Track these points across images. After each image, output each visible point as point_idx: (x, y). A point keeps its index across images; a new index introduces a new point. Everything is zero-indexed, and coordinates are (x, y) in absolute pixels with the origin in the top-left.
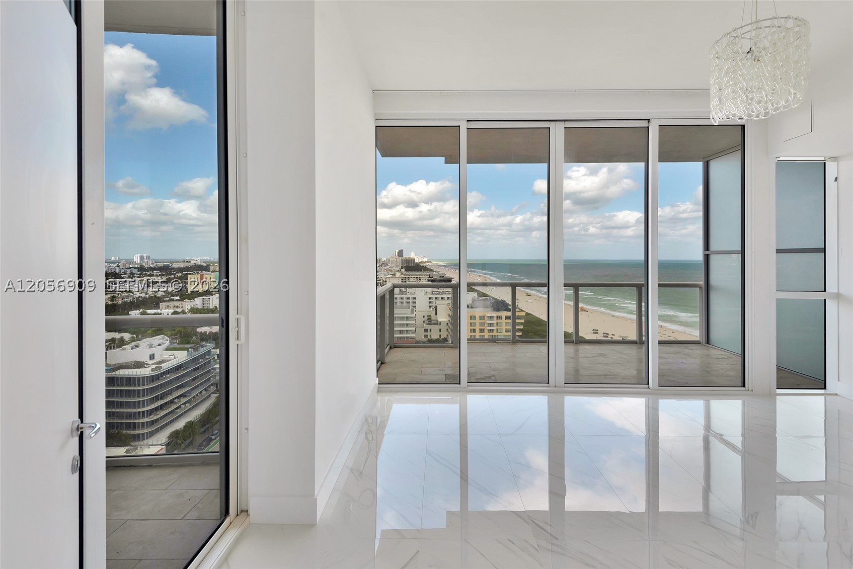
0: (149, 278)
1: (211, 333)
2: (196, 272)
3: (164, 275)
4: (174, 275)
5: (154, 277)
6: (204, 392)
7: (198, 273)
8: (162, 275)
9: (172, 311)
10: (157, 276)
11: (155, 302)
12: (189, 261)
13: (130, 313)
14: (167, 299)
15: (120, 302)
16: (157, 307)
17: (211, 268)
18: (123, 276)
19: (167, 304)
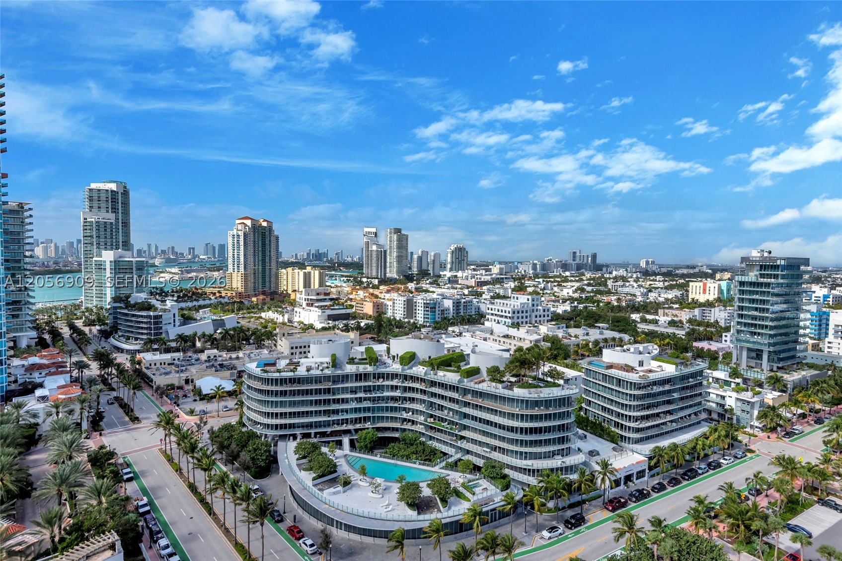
0: (652, 283)
1: (709, 350)
2: (699, 279)
3: (666, 281)
4: (677, 281)
5: (656, 283)
6: (693, 416)
7: (701, 281)
8: (664, 281)
9: (669, 319)
10: (659, 281)
11: (655, 307)
12: (694, 267)
13: (632, 315)
14: (667, 306)
15: (624, 304)
16: (656, 313)
17: (718, 276)
18: (629, 279)
19: (667, 311)
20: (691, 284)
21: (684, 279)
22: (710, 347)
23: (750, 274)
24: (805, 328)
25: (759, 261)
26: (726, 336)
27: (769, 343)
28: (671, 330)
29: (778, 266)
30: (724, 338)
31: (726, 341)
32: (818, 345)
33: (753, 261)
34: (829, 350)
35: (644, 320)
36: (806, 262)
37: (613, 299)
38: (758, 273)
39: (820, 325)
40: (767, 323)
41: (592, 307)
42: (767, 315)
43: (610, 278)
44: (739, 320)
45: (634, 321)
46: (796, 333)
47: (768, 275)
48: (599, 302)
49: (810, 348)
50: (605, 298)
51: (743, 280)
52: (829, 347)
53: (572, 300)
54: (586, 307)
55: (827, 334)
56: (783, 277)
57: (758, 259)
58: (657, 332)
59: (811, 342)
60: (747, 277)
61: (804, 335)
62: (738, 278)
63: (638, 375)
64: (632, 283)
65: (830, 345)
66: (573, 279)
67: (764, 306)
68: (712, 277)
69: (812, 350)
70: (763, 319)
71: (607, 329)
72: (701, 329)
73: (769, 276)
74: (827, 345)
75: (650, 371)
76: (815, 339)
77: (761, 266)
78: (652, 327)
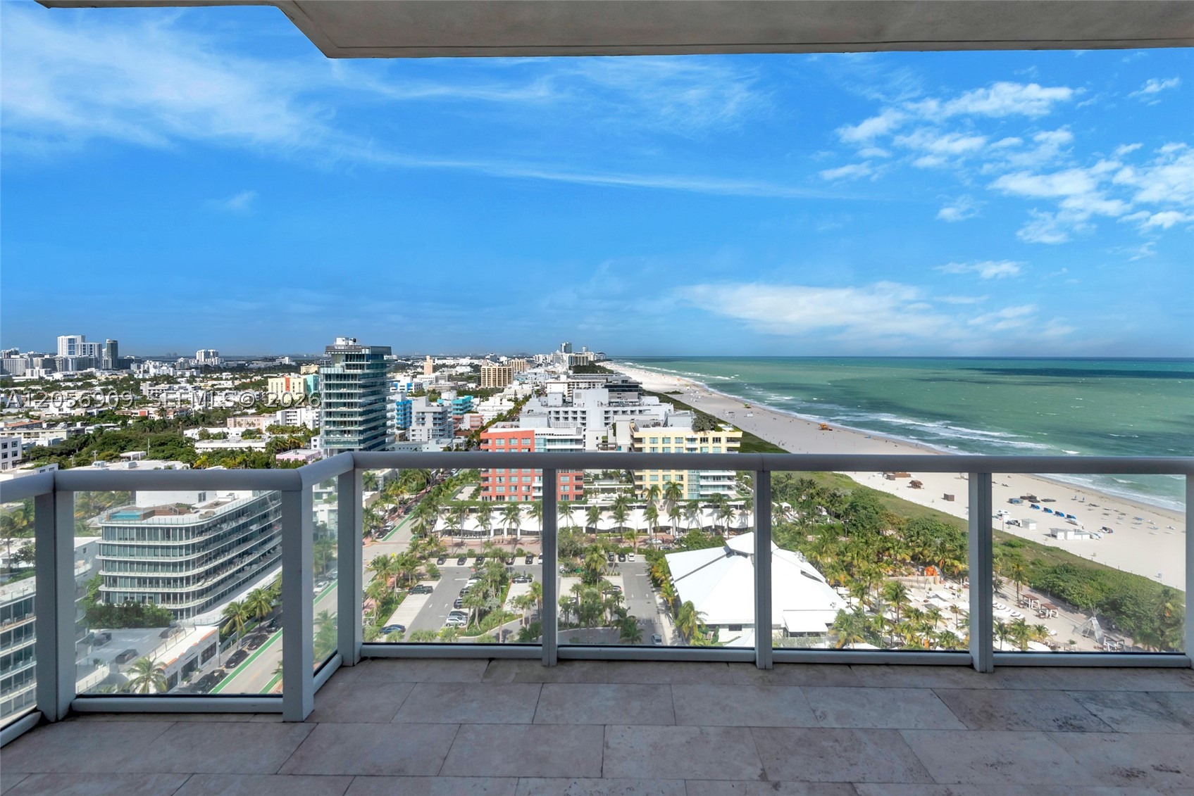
0: (215, 382)
1: (296, 461)
2: (281, 374)
3: (236, 379)
4: (251, 378)
5: (222, 382)
7: (283, 376)
8: (234, 379)
9: (243, 429)
10: (227, 379)
12: (273, 360)
13: (185, 432)
14: (239, 412)
15: (171, 417)
16: (224, 424)
17: (303, 369)
18: (179, 380)
19: (238, 419)
20: (270, 381)
21: (261, 375)
22: (297, 457)
23: (336, 365)
24: (392, 418)
25: (344, 351)
26: (315, 440)
27: (359, 440)
28: (245, 444)
29: (363, 355)
30: (313, 443)
31: (315, 446)
32: (405, 435)
33: (338, 350)
34: (414, 438)
35: (205, 436)
36: (388, 351)
37: (153, 412)
38: (344, 363)
39: (405, 414)
40: (356, 419)
41: (111, 427)
42: (356, 410)
43: (144, 380)
44: (328, 419)
45: (190, 440)
46: (384, 425)
47: (354, 365)
48: (125, 418)
49: (398, 438)
50: (138, 412)
51: (329, 373)
52: (413, 435)
53: (69, 421)
54: (101, 430)
55: (411, 422)
56: (369, 367)
57: (343, 348)
58: (226, 449)
59: (398, 432)
60: (333, 369)
61: (392, 426)
62: (324, 370)
63: (198, 514)
64: (183, 385)
65: (413, 433)
66: (70, 384)
67: (352, 401)
68: (296, 369)
69: (400, 441)
70: (351, 414)
71: (143, 458)
72: (286, 436)
73: (355, 367)
74: (412, 433)
75: (217, 504)
76: (401, 429)
77: (347, 355)
78: (218, 444)
